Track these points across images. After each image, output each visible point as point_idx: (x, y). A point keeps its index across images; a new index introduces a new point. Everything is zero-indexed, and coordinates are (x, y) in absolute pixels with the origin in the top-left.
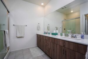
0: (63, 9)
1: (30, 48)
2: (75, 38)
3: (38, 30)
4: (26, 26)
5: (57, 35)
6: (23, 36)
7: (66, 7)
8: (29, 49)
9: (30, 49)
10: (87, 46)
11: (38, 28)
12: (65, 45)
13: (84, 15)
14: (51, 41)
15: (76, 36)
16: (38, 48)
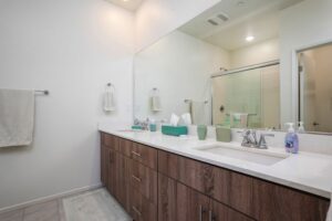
0: (215, 24)
1: (66, 197)
2: (258, 147)
3: (108, 112)
4: (46, 93)
5: (183, 137)
6: (28, 143)
7: (225, 19)
8: (58, 201)
9: (65, 201)
10: (329, 200)
11: (103, 104)
12: (212, 188)
13: (294, 53)
14: (152, 165)
15: (262, 138)
16: (103, 192)
